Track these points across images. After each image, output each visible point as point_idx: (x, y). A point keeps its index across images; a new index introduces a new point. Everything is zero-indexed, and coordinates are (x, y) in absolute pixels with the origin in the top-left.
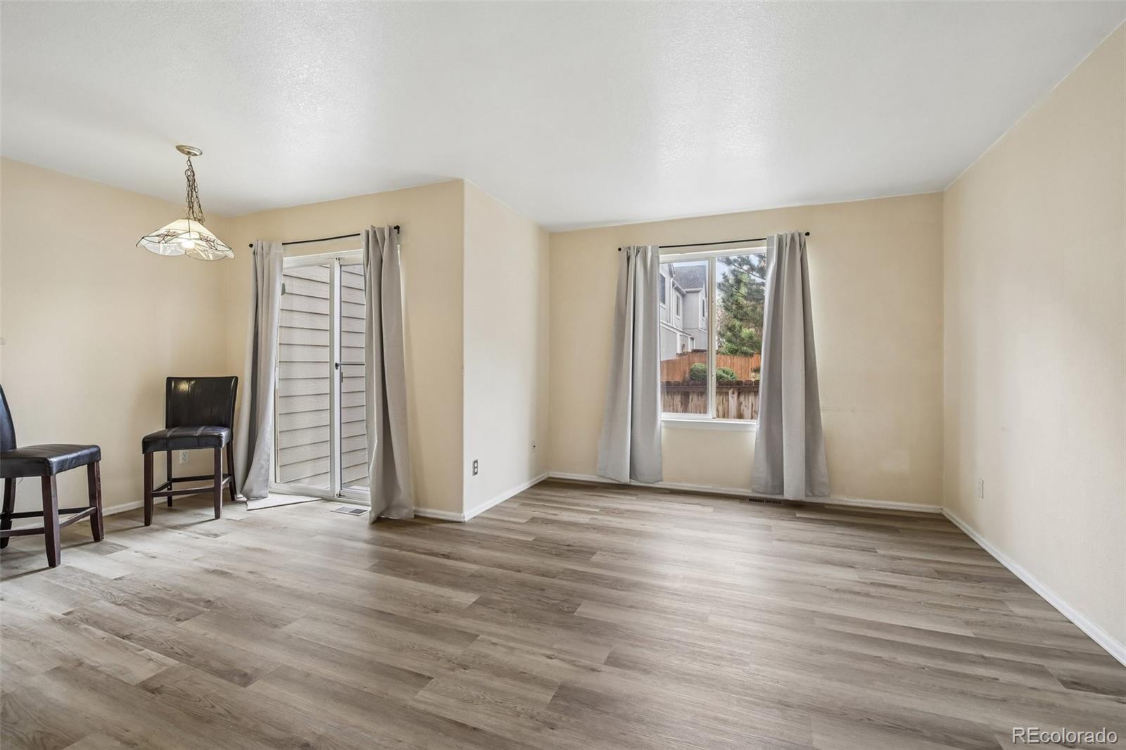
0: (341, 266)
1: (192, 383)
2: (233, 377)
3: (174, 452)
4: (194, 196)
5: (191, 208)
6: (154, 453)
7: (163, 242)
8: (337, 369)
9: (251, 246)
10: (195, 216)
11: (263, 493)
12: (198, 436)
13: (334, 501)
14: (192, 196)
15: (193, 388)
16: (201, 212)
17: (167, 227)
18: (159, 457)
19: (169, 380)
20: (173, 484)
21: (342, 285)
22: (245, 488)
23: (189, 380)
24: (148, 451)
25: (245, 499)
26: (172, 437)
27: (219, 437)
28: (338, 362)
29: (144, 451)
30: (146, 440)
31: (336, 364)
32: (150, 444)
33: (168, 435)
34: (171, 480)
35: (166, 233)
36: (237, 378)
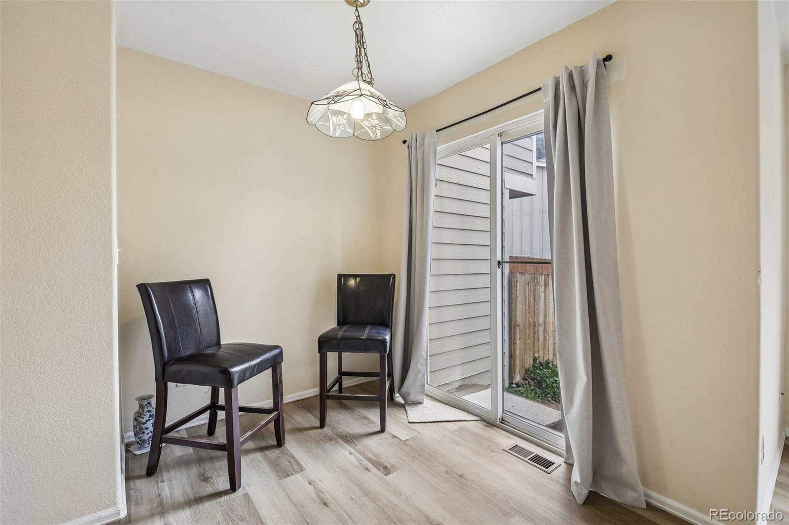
0: (502, 143)
1: (358, 280)
2: (392, 275)
3: (344, 354)
4: (363, 54)
5: (360, 68)
6: (328, 353)
7: (333, 102)
8: (499, 268)
9: (405, 142)
10: (364, 79)
11: (419, 398)
12: (365, 340)
13: (495, 426)
14: (360, 54)
15: (358, 285)
16: (370, 73)
17: (336, 90)
18: (332, 358)
19: (340, 276)
20: (343, 377)
21: (503, 165)
22: (404, 389)
23: (355, 276)
24: (323, 351)
25: (402, 402)
26: (343, 339)
27: (384, 342)
28: (500, 260)
29: (319, 352)
30: (321, 340)
31: (499, 262)
32: (325, 343)
33: (339, 336)
34: (342, 374)
35: (335, 95)
36: (394, 275)
